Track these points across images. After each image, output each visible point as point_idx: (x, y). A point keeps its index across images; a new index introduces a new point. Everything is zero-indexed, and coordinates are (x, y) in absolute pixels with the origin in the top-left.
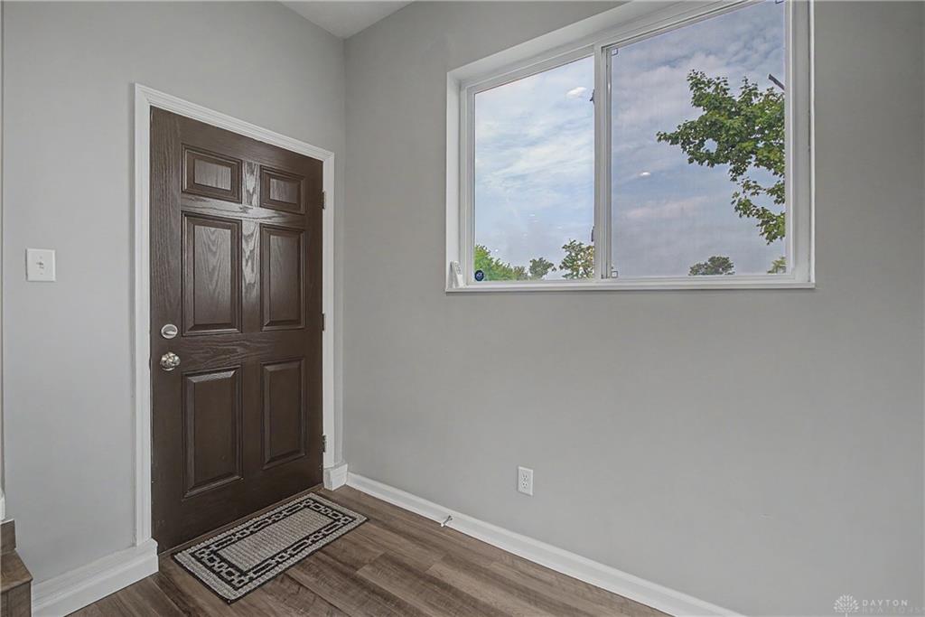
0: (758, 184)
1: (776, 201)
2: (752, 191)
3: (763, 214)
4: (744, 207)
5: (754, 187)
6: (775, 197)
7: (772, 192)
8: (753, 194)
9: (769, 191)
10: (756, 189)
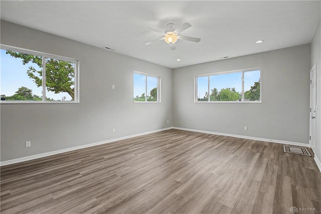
0: (35, 69)
1: (40, 75)
2: (33, 71)
3: (36, 78)
4: (31, 75)
5: (34, 70)
6: (40, 74)
7: (39, 72)
8: (33, 72)
9: (38, 72)
10: (35, 71)
